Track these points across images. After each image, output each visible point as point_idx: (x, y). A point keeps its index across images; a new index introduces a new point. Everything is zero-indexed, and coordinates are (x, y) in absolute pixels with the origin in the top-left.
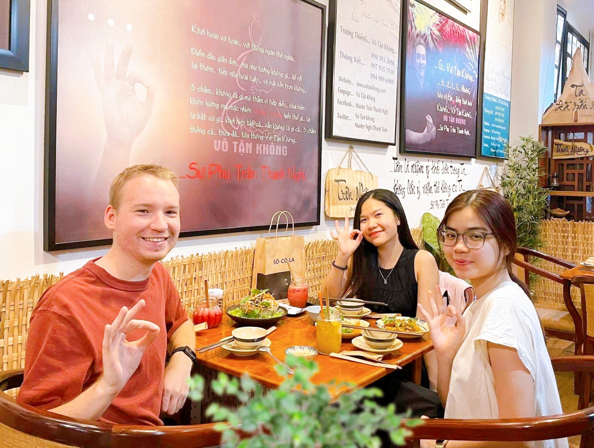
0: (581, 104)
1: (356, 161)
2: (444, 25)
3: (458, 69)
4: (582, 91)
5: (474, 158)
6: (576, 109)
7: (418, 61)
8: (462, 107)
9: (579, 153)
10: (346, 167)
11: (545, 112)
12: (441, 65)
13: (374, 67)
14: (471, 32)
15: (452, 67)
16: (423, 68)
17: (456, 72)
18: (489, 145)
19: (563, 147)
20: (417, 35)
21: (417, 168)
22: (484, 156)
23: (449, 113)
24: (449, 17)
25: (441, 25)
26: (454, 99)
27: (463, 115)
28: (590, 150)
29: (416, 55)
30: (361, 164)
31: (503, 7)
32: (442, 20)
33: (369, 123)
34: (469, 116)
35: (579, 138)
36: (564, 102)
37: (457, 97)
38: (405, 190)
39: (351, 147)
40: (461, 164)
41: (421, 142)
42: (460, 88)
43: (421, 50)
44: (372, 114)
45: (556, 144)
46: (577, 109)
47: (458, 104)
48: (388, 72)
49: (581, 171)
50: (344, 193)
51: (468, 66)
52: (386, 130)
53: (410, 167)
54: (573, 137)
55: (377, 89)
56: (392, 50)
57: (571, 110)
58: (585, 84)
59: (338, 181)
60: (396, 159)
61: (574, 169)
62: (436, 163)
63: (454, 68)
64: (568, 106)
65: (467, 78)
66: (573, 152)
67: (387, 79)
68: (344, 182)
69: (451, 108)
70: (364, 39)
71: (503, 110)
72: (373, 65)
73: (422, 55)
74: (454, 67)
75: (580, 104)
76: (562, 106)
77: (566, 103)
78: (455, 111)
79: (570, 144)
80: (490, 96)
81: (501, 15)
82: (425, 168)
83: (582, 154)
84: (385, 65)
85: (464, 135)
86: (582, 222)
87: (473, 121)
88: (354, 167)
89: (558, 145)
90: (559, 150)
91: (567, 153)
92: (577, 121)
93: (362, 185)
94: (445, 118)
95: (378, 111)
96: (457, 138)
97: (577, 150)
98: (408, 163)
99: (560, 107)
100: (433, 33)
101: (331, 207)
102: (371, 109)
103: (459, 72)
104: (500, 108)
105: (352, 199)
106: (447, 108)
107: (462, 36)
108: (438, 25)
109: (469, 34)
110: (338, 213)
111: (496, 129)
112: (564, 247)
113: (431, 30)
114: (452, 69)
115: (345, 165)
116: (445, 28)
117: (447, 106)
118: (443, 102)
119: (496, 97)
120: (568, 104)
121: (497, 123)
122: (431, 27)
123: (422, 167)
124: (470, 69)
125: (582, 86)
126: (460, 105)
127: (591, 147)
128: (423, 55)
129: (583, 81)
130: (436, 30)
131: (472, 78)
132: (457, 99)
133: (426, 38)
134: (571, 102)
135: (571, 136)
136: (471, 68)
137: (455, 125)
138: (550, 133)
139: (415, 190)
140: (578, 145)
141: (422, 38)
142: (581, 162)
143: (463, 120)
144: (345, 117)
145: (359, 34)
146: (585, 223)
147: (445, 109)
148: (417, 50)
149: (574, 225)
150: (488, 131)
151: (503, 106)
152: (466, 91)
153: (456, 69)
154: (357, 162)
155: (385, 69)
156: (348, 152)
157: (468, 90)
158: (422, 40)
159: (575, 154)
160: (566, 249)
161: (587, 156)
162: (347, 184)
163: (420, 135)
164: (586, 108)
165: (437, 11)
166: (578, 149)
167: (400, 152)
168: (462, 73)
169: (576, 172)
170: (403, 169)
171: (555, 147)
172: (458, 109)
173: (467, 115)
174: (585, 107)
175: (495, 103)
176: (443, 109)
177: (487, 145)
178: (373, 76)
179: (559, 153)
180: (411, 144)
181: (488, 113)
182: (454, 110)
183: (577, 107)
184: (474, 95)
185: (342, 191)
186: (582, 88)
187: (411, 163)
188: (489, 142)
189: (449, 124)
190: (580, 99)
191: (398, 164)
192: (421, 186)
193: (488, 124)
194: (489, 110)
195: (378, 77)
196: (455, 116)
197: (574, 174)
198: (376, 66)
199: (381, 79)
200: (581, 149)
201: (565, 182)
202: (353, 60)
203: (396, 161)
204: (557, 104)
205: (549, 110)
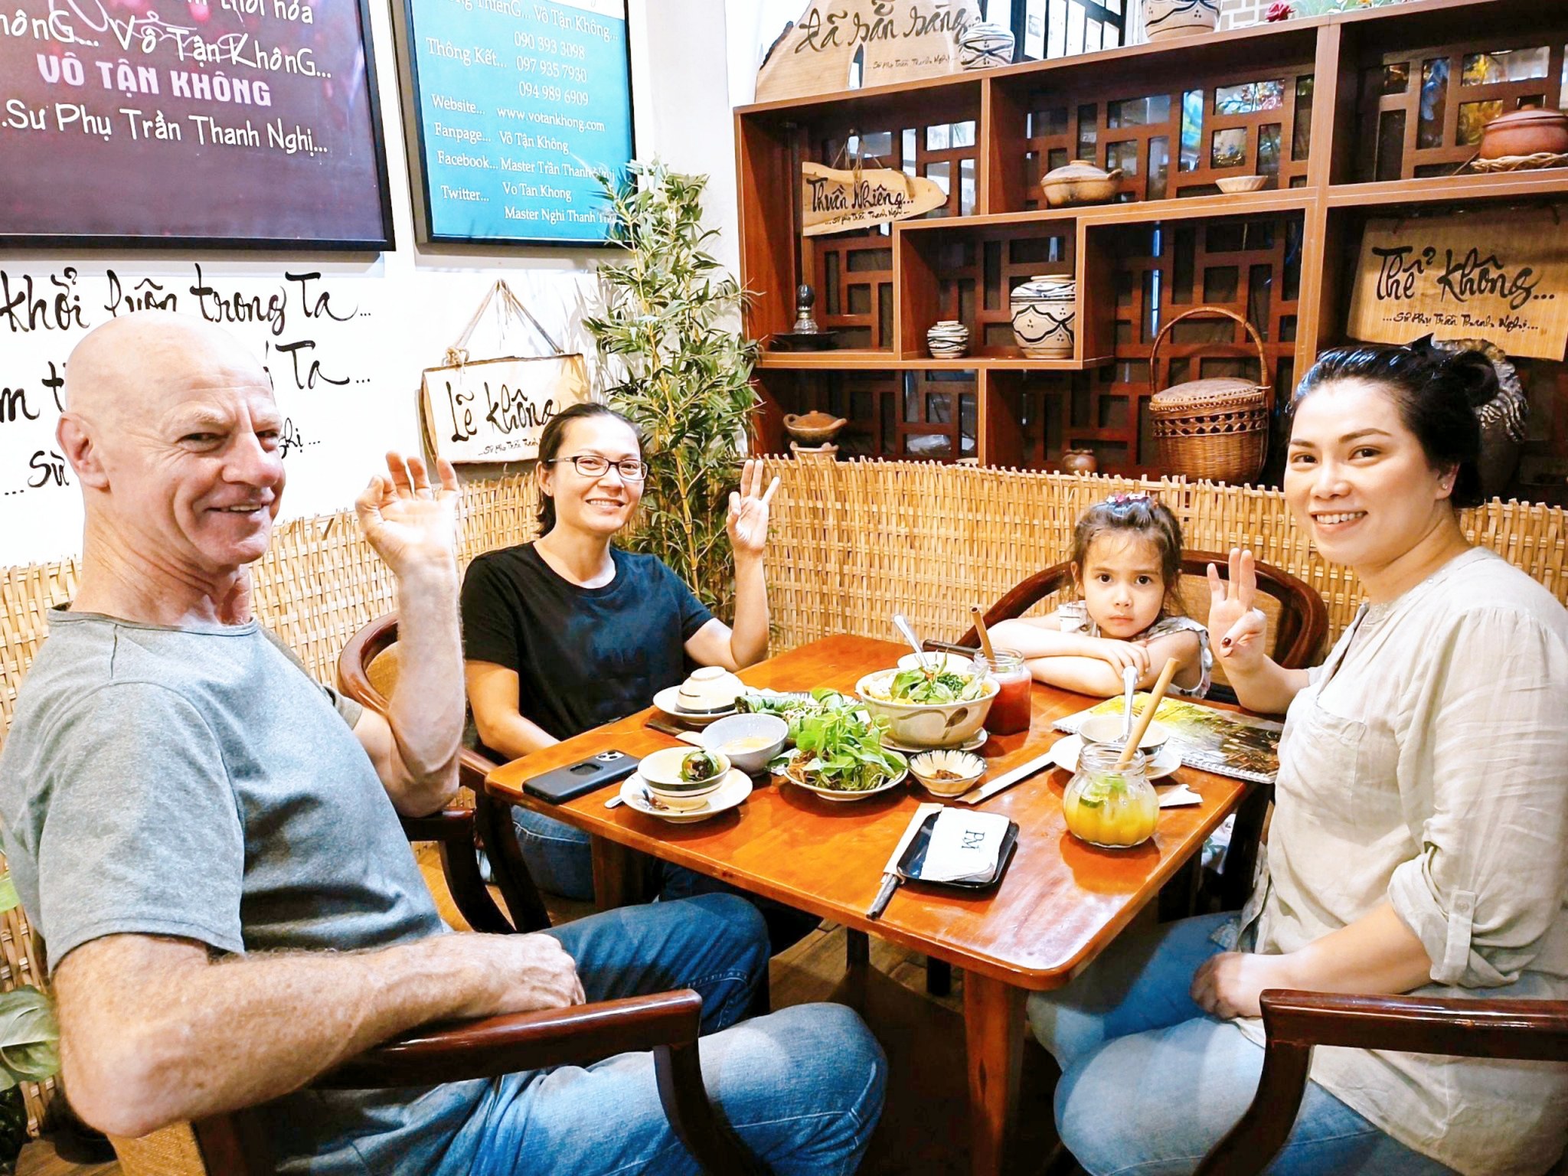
0: (878, 17)
6: (859, 41)
9: (877, 210)
11: (766, 61)
19: (829, 191)
28: (907, 199)
35: (877, 153)
36: (823, 16)
45: (809, 182)
46: (864, 39)
49: (887, 276)
54: (860, 152)
57: (844, 46)
61: (868, 268)
64: (834, 30)
66: (860, 206)
75: (873, 20)
76: (815, 34)
77: (830, 18)
79: (846, 176)
83: (884, 214)
86: (857, 460)
89: (813, 183)
90: (820, 202)
91: (842, 211)
92: (860, 84)
97: (870, 199)
99: (809, 38)
112: (819, 545)
120: (838, 22)
127: (908, 182)
134: (846, 15)
135: (853, 147)
140: (874, 178)
146: (864, 465)
149: (838, 473)
159: (866, 215)
160: (823, 552)
161: (898, 218)
164: (893, 36)
166: (872, 193)
169: (877, 277)
171: (807, 191)
174: (887, 31)
179: (819, 215)
183: (862, 32)
197: (867, 287)
200: (882, 196)
201: (845, 317)
204: (802, 26)
205: (778, 48)
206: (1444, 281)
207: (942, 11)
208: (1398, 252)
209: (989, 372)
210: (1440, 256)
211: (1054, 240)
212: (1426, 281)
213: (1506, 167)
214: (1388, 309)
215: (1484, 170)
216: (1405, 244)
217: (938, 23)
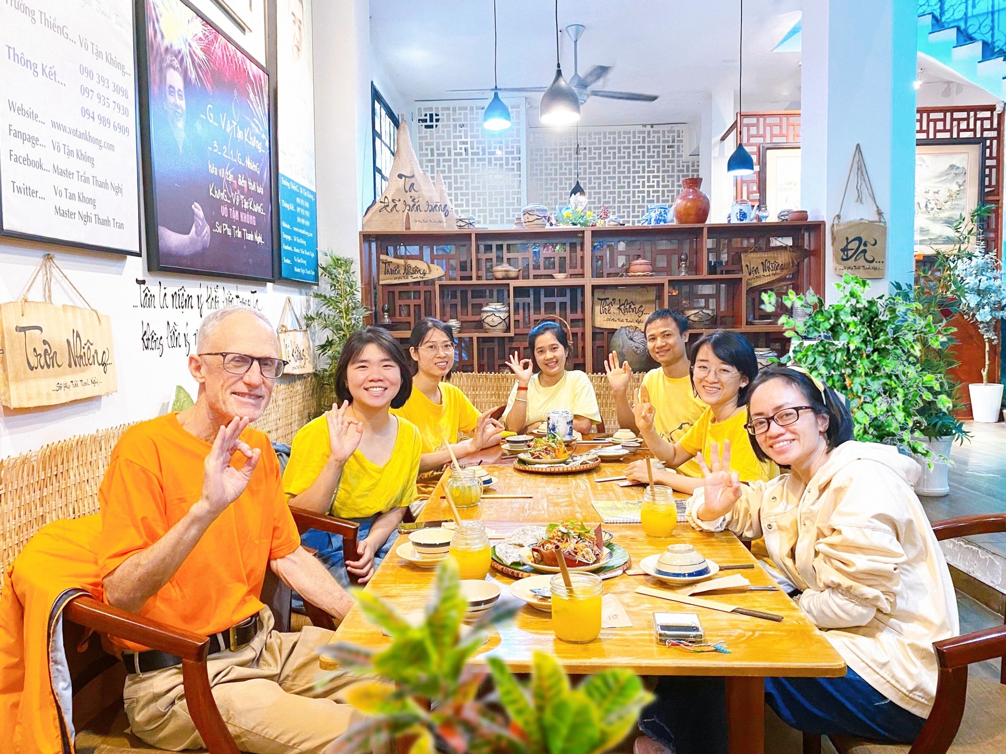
1: (61, 285)
2: (211, 43)
3: (238, 128)
4: (413, 184)
5: (270, 281)
6: (406, 211)
7: (171, 99)
8: (249, 194)
9: (414, 276)
10: (40, 299)
11: (366, 214)
12: (211, 115)
13: (86, 95)
14: (254, 67)
15: (229, 122)
16: (181, 116)
17: (237, 132)
18: (292, 261)
19: (392, 267)
20: (167, 49)
21: (182, 300)
22: (287, 279)
23: (229, 202)
24: (218, 31)
25: (206, 42)
26: (236, 178)
27: (251, 208)
28: (427, 272)
29: (167, 88)
30: (73, 293)
31: (297, 36)
32: (207, 33)
33: (85, 208)
34: (260, 211)
35: (413, 254)
36: (390, 200)
37: (239, 176)
38: (164, 341)
39: (49, 257)
40: (252, 292)
41: (187, 252)
42: (244, 162)
43: (174, 78)
44: (90, 190)
45: (383, 262)
46: (409, 210)
47: (241, 188)
48: (117, 110)
49: (417, 302)
50: (40, 355)
51: (253, 125)
52: (121, 226)
53: (169, 297)
54: (405, 253)
55: (96, 141)
56: (121, 67)
57: (401, 212)
58: (416, 175)
59: (23, 329)
60: (143, 282)
61: (409, 298)
62: (213, 290)
63: (231, 124)
64: (396, 205)
65: (254, 145)
66: (407, 274)
67: (116, 124)
68: (38, 331)
69: (232, 194)
70: (61, 30)
71: (307, 205)
72: (85, 90)
73: (177, 89)
74: (233, 122)
75: (412, 204)
76: (388, 206)
77: (393, 201)
78: (238, 200)
79: (401, 262)
80: (289, 180)
81: (295, 49)
82: (195, 299)
83: (417, 277)
84: (108, 93)
85: (255, 242)
87: (267, 220)
88: (59, 298)
89: (385, 263)
90: (388, 271)
91: (398, 276)
92: (409, 229)
93: (78, 336)
94: (224, 211)
95: (103, 185)
96: (245, 247)
97: (412, 271)
98: (166, 291)
99: (385, 207)
100: (194, 52)
101: (12, 387)
102: (86, 180)
103: (240, 133)
104: (302, 202)
105: (59, 366)
106: (226, 193)
107: (242, 70)
108: (200, 39)
109: (252, 69)
110: (29, 398)
111: (300, 236)
113: (190, 46)
114: (229, 125)
115: (36, 295)
116: (213, 48)
117: (225, 190)
118: (219, 183)
119: (296, 184)
120: (397, 203)
121: (301, 226)
122: (189, 40)
123: (190, 297)
124: (257, 131)
125: (413, 176)
126: (246, 189)
127: (428, 265)
128: (180, 90)
129: (412, 171)
130: (198, 48)
131: (261, 146)
132: (240, 180)
133: (182, 59)
134: (400, 200)
135: (402, 250)
136: (259, 129)
137: (241, 224)
138: (374, 245)
139: (181, 340)
140: (413, 263)
141: (176, 57)
142: (416, 288)
143: (251, 217)
144: (31, 192)
145: (47, 17)
147: (223, 194)
148: (168, 79)
150: (289, 238)
151: (306, 199)
152: (253, 166)
153: (236, 126)
154: (64, 289)
155: (111, 102)
156: (41, 267)
157: (256, 166)
158: (176, 61)
159: (409, 277)
161: (424, 279)
162: (45, 336)
163: (185, 238)
164: (421, 211)
165: (199, 14)
166: (412, 269)
167: (149, 270)
168: (246, 135)
169: (412, 302)
170: (157, 302)
171: (382, 266)
172: (242, 197)
173: (257, 209)
174: (418, 208)
175: (296, 192)
176: (219, 195)
177: (288, 261)
178: (85, 112)
179: (388, 276)
180: (170, 255)
181: (287, 208)
182: (237, 198)
183: (408, 208)
184: (266, 175)
185: (35, 350)
186: (412, 180)
187: (170, 291)
188: (291, 255)
189: (230, 222)
190: (411, 197)
191: (147, 291)
192: (191, 331)
193: (288, 227)
194: (288, 203)
195: (96, 117)
196: (240, 209)
197: (409, 306)
198: (91, 93)
199: (104, 121)
200: (416, 270)
201: (398, 318)
202: (39, 70)
203: (143, 287)
204: (381, 202)
205: (371, 209)
206: (619, 308)
207: (439, 204)
208: (605, 299)
209: (478, 338)
210: (617, 301)
211: (488, 291)
212: (614, 309)
213: (639, 276)
214: (604, 317)
215: (632, 276)
216: (607, 297)
217: (437, 208)
